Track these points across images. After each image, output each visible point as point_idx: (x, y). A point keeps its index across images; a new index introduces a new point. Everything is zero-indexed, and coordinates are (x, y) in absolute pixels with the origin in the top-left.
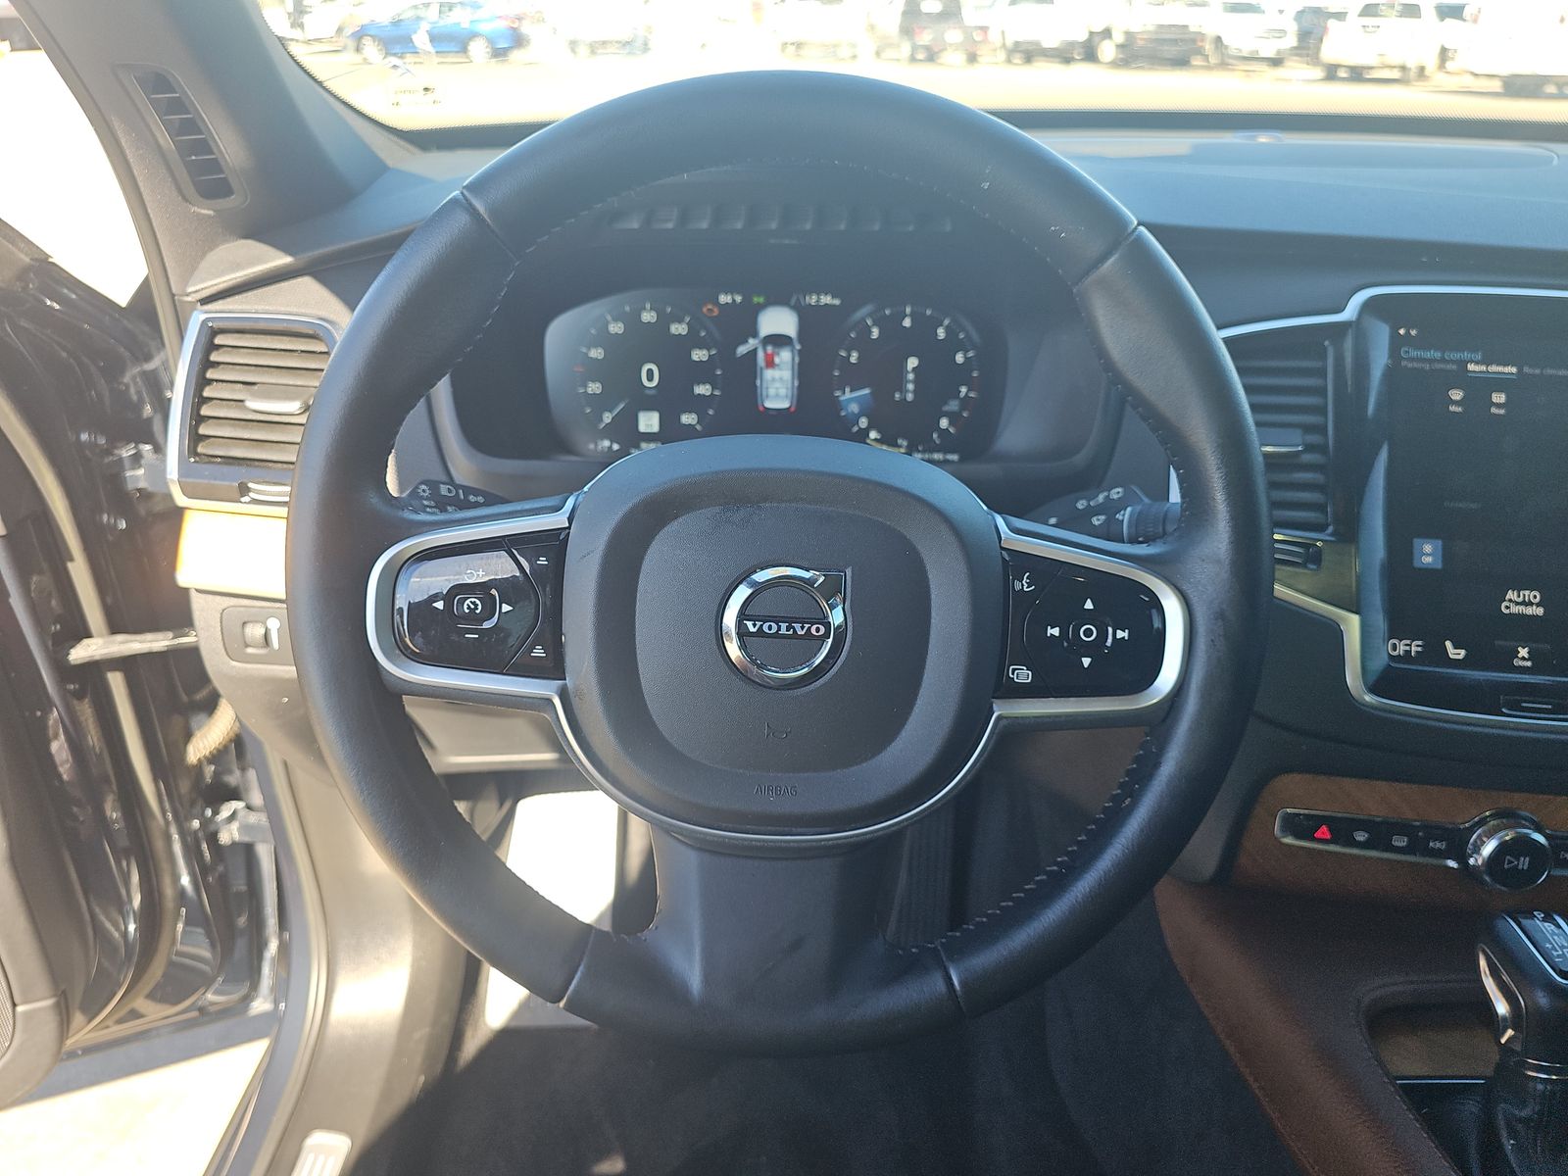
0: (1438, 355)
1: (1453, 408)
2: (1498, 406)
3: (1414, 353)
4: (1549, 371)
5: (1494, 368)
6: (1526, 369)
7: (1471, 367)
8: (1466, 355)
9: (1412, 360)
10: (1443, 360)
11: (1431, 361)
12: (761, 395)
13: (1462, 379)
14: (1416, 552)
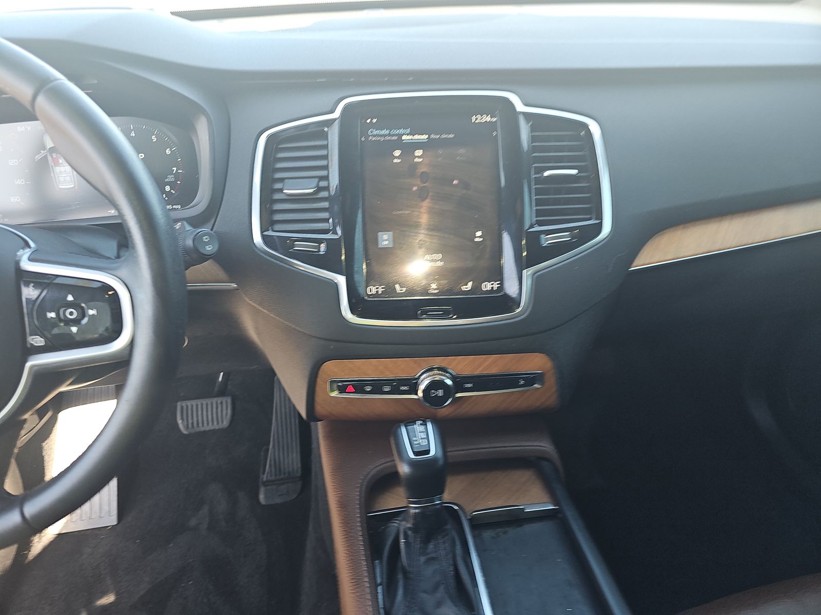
0: (387, 132)
1: (396, 161)
2: (419, 157)
3: (375, 132)
4: (444, 136)
5: (416, 137)
6: (432, 136)
7: (404, 137)
8: (401, 131)
9: (374, 136)
10: (389, 135)
11: (385, 136)
12: (56, 182)
13: (399, 144)
14: (380, 240)
